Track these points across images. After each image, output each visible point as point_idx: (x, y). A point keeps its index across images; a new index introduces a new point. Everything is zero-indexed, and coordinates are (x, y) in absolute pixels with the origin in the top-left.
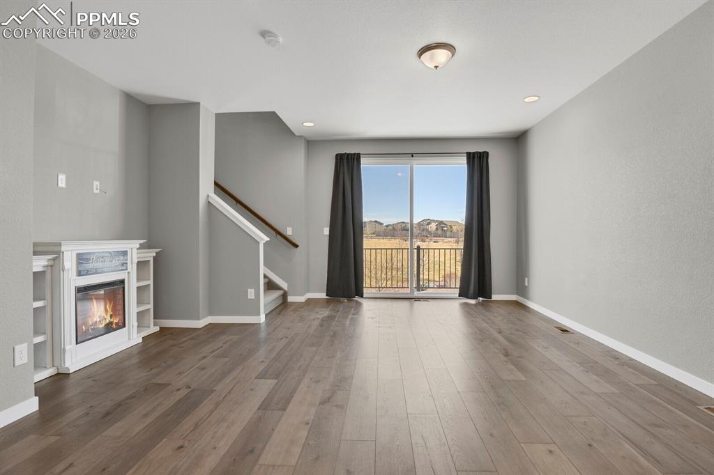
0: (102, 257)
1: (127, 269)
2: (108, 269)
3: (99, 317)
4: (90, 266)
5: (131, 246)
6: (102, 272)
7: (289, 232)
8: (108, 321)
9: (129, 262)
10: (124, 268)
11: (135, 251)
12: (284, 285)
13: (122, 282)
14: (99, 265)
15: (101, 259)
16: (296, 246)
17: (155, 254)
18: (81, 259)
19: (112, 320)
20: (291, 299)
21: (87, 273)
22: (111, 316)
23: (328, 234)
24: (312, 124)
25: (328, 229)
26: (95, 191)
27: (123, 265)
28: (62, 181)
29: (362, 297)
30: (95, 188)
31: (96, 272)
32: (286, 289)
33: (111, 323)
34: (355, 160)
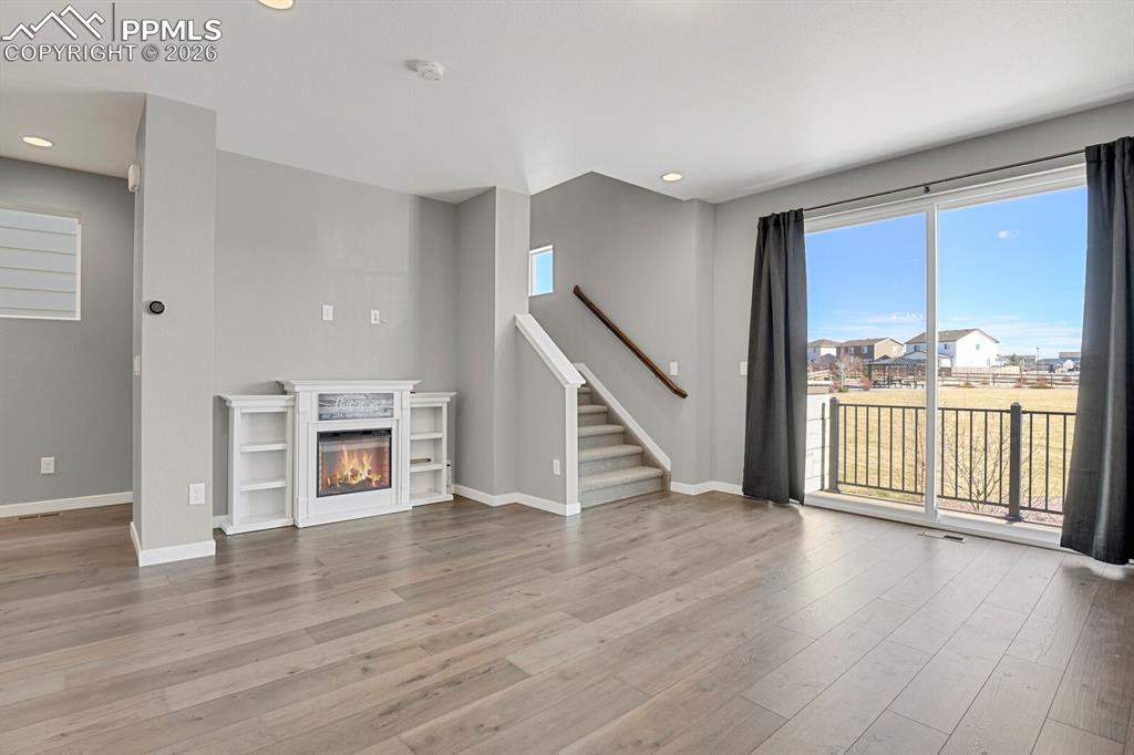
0: (353, 399)
1: (392, 416)
2: (361, 415)
3: (352, 470)
4: (335, 409)
5: (400, 387)
6: (353, 418)
7: (673, 371)
8: (364, 478)
9: (395, 407)
10: (389, 414)
11: (407, 395)
12: (665, 461)
13: (389, 431)
14: (349, 409)
15: (352, 402)
16: (684, 396)
17: (449, 400)
18: (323, 400)
19: (370, 477)
20: (675, 486)
21: (331, 417)
22: (369, 472)
23: (746, 374)
24: (679, 177)
25: (746, 363)
26: (373, 322)
27: (386, 410)
28: (328, 313)
29: (802, 503)
30: (373, 317)
31: (344, 417)
32: (668, 468)
33: (369, 480)
34: (792, 224)
